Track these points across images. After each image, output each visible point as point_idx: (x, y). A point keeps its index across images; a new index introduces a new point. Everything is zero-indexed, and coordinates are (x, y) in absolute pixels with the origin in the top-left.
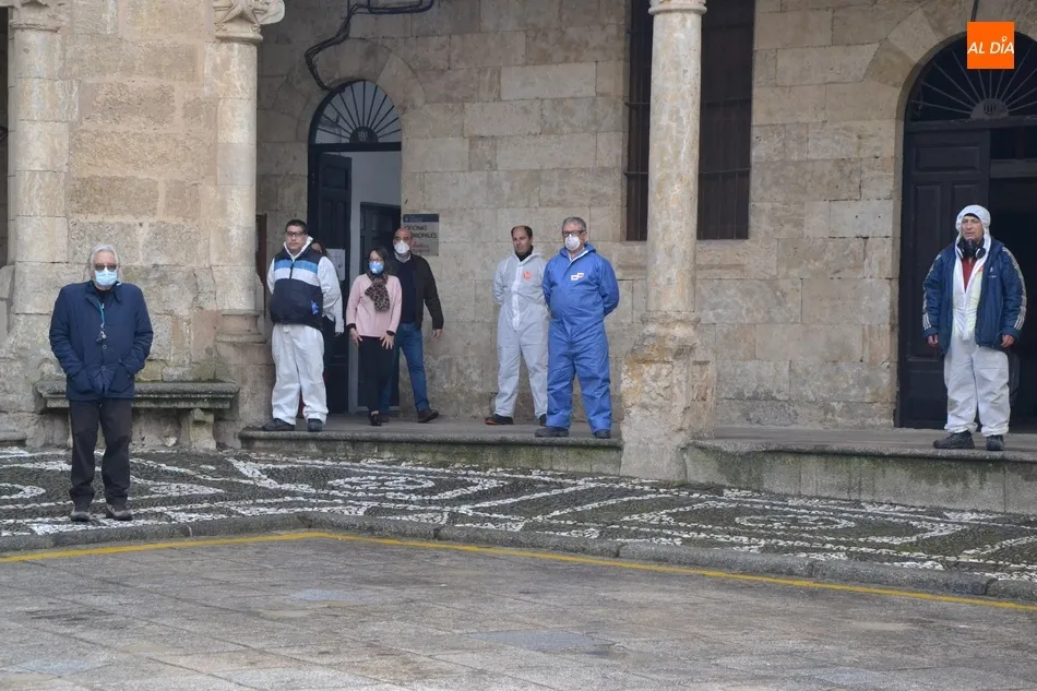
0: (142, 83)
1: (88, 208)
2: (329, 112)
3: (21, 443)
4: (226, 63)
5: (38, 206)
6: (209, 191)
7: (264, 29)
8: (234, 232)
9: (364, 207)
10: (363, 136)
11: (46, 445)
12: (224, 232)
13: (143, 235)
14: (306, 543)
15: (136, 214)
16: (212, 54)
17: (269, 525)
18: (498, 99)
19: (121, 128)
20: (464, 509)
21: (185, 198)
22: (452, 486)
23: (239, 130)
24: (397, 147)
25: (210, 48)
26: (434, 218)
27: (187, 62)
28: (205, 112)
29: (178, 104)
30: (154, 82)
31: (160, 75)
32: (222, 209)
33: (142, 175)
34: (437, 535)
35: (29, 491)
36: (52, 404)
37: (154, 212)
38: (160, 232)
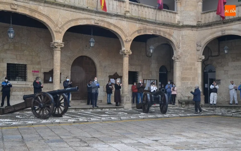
0: (189, 67)
1: (183, 80)
2: (206, 68)
3: (177, 106)
4: (198, 64)
5: (178, 81)
6: (196, 78)
7: (202, 60)
8: (199, 83)
9: (209, 79)
10: (210, 71)
11: (179, 106)
12: (198, 83)
13: (189, 83)
14: (216, 117)
15: (189, 81)
16: (197, 63)
17: (211, 115)
18: (228, 66)
19: (187, 72)
20: (233, 114)
21: (194, 79)
22: (230, 111)
23: (200, 71)
24: (215, 72)
25: (196, 62)
26: (220, 80)
27: (194, 64)
28: (196, 69)
29: (193, 68)
30: (190, 66)
31: (191, 66)
32: (198, 80)
33: (189, 77)
34: (231, 116)
35: (182, 111)
36: (180, 102)
37: (190, 81)
38: (191, 83)
